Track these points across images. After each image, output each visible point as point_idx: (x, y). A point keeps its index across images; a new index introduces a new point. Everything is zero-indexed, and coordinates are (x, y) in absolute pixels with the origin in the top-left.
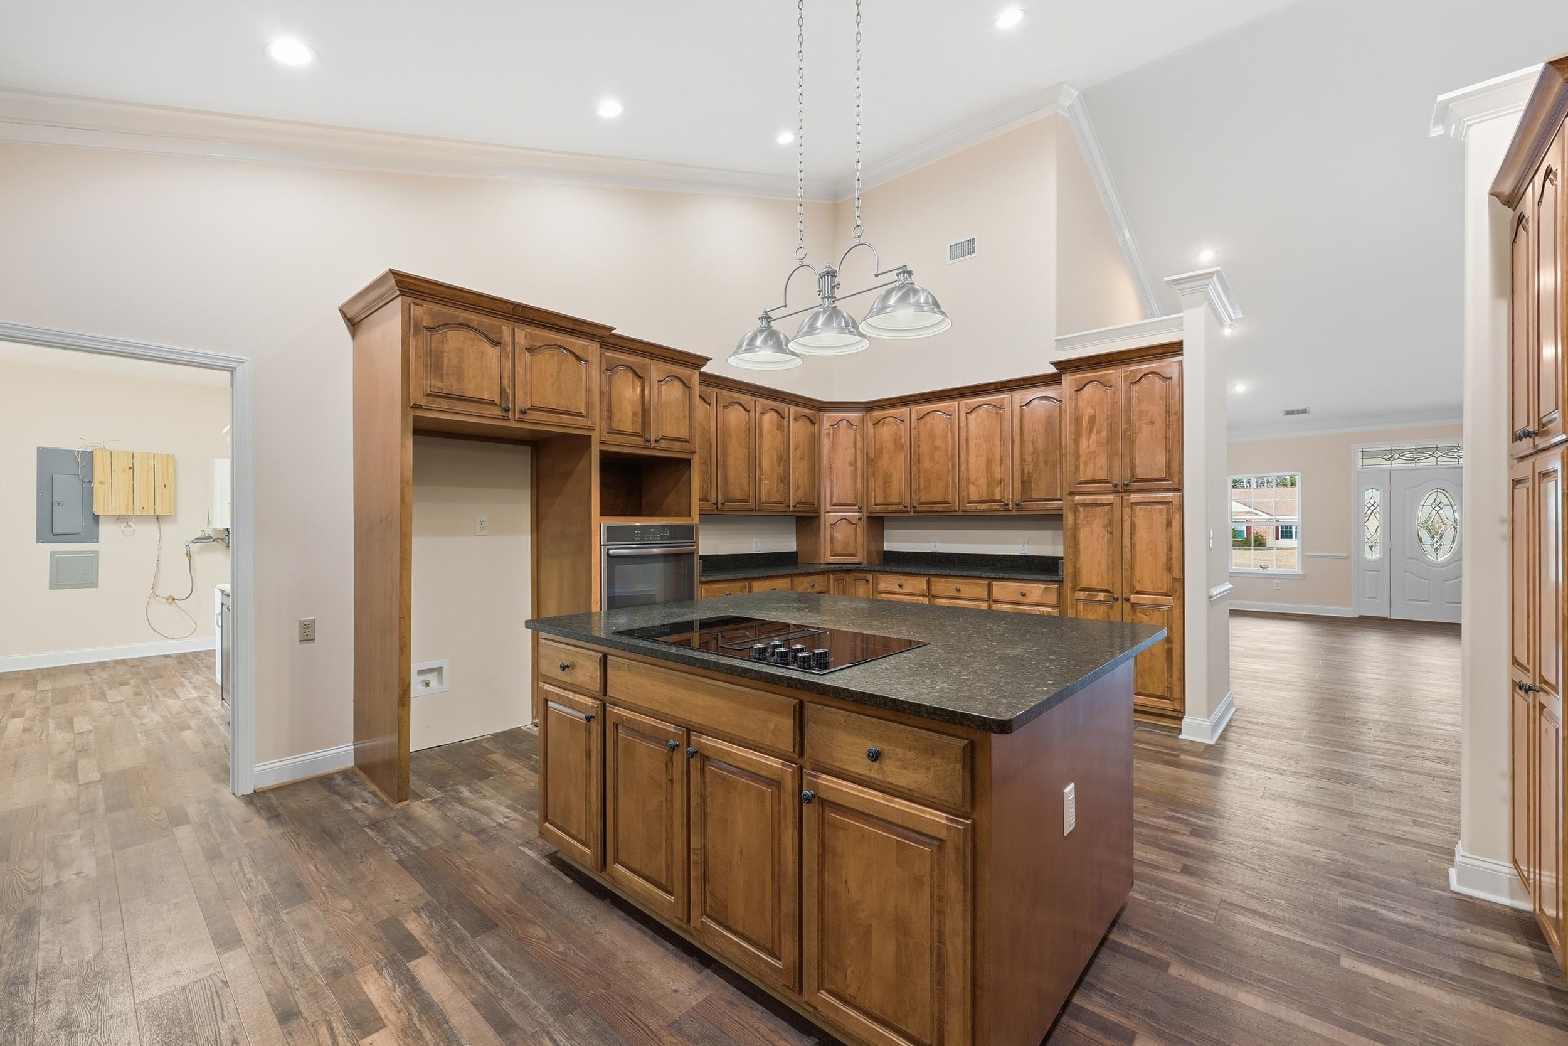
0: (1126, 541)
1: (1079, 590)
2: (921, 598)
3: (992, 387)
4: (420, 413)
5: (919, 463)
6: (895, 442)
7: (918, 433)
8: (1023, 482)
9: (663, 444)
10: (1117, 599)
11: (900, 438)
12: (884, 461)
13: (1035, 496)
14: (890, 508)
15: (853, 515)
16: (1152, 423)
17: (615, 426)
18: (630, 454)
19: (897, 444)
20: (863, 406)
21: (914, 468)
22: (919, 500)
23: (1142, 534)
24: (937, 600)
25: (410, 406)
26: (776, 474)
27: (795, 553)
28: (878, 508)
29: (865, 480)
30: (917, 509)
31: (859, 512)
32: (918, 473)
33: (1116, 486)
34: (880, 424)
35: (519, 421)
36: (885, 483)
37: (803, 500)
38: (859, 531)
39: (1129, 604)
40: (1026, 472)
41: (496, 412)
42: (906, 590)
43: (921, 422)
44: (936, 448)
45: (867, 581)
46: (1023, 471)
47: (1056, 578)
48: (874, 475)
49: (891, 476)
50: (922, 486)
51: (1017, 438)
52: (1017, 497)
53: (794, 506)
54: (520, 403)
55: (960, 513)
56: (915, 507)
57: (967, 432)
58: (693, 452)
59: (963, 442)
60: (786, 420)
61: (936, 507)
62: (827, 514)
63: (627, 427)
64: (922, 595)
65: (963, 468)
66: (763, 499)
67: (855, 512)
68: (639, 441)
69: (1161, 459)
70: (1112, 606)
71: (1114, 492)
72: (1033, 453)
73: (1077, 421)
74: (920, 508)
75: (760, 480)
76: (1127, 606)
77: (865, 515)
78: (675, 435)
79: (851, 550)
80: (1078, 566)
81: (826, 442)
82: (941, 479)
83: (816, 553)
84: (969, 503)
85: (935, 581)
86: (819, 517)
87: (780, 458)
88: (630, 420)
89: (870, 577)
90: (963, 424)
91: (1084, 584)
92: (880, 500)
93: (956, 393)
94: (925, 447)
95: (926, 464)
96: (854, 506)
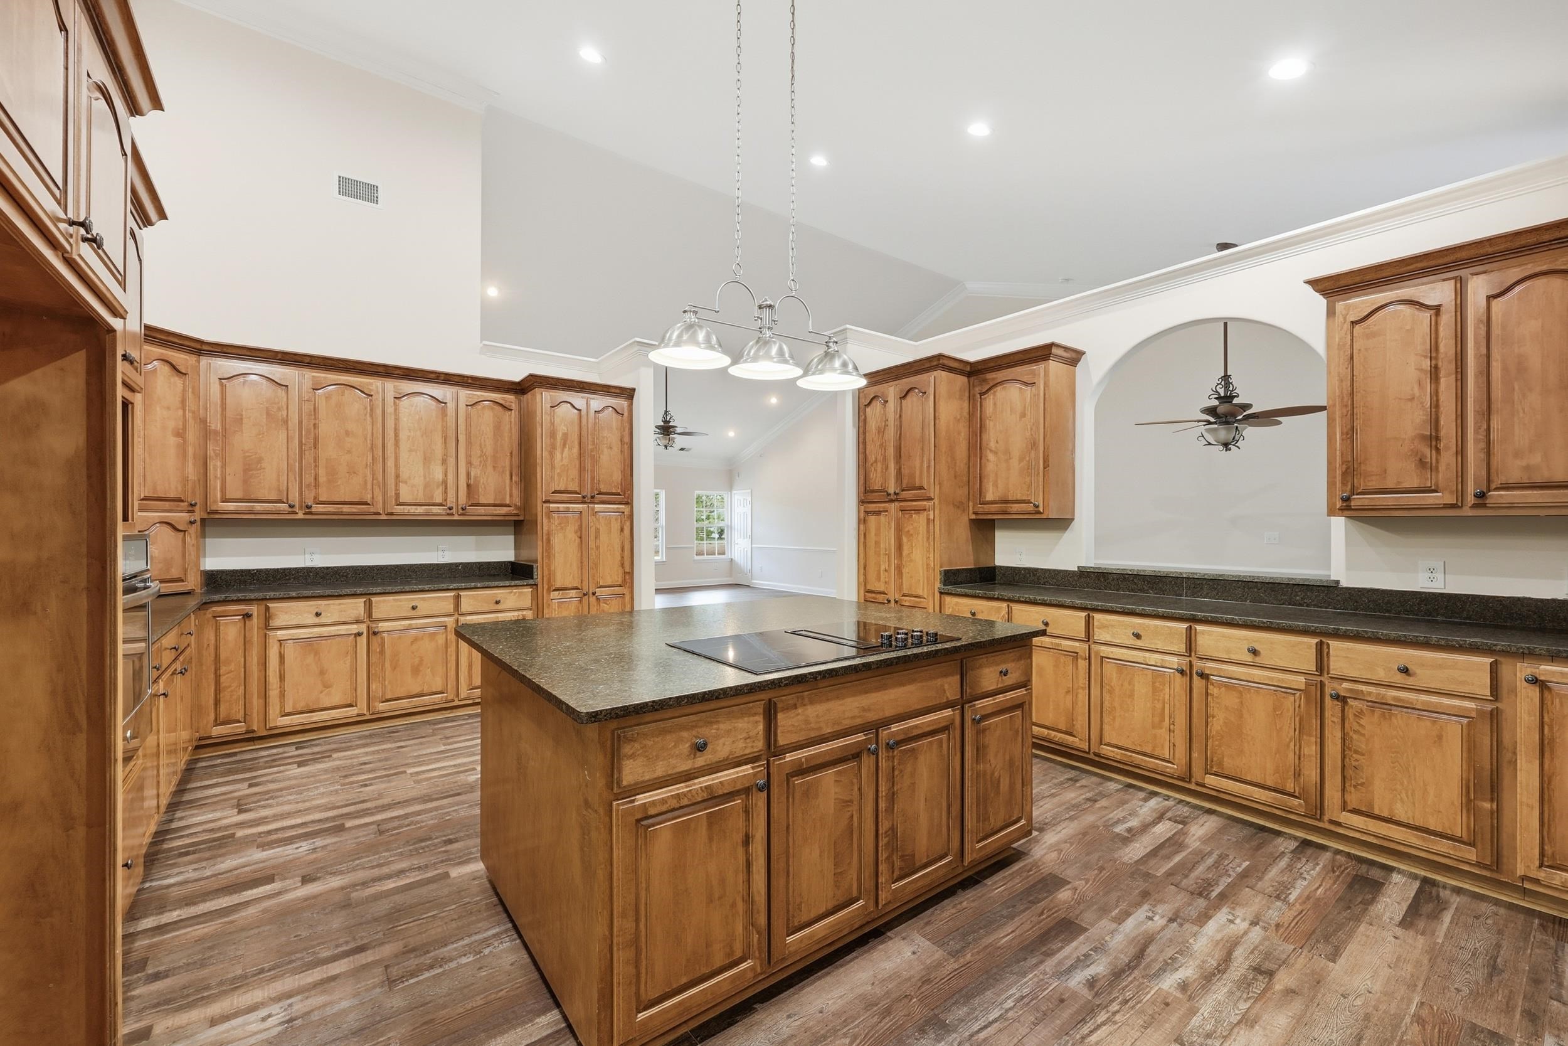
0: (592, 544)
1: (554, 590)
2: (355, 626)
3: (433, 376)
5: (315, 448)
6: (268, 414)
7: (315, 409)
8: (468, 486)
10: (585, 595)
11: (279, 410)
12: (244, 440)
13: (482, 501)
14: (258, 507)
15: (180, 517)
16: (611, 448)
19: (272, 416)
21: (309, 456)
22: (315, 498)
23: (603, 537)
24: (380, 625)
28: (231, 506)
29: (204, 464)
30: (313, 510)
31: (189, 512)
32: (315, 462)
33: (584, 497)
34: (233, 379)
36: (246, 471)
38: (191, 542)
39: (594, 597)
40: (473, 474)
42: (328, 619)
43: (320, 394)
44: (347, 433)
45: (246, 616)
46: (468, 475)
47: (531, 582)
48: (220, 455)
49: (260, 460)
50: (322, 479)
51: (462, 438)
52: (463, 499)
55: (385, 517)
56: (309, 507)
57: (397, 420)
59: (390, 433)
61: (346, 509)
64: (357, 622)
65: (390, 463)
67: (181, 511)
69: (617, 476)
70: (581, 601)
71: (583, 503)
72: (480, 457)
73: (553, 434)
76: (593, 599)
77: (201, 516)
79: (175, 573)
80: (552, 568)
82: (355, 473)
84: (398, 505)
85: (377, 602)
89: (254, 609)
90: (390, 409)
91: (558, 585)
92: (233, 494)
93: (380, 369)
95: (329, 451)
96: (182, 501)
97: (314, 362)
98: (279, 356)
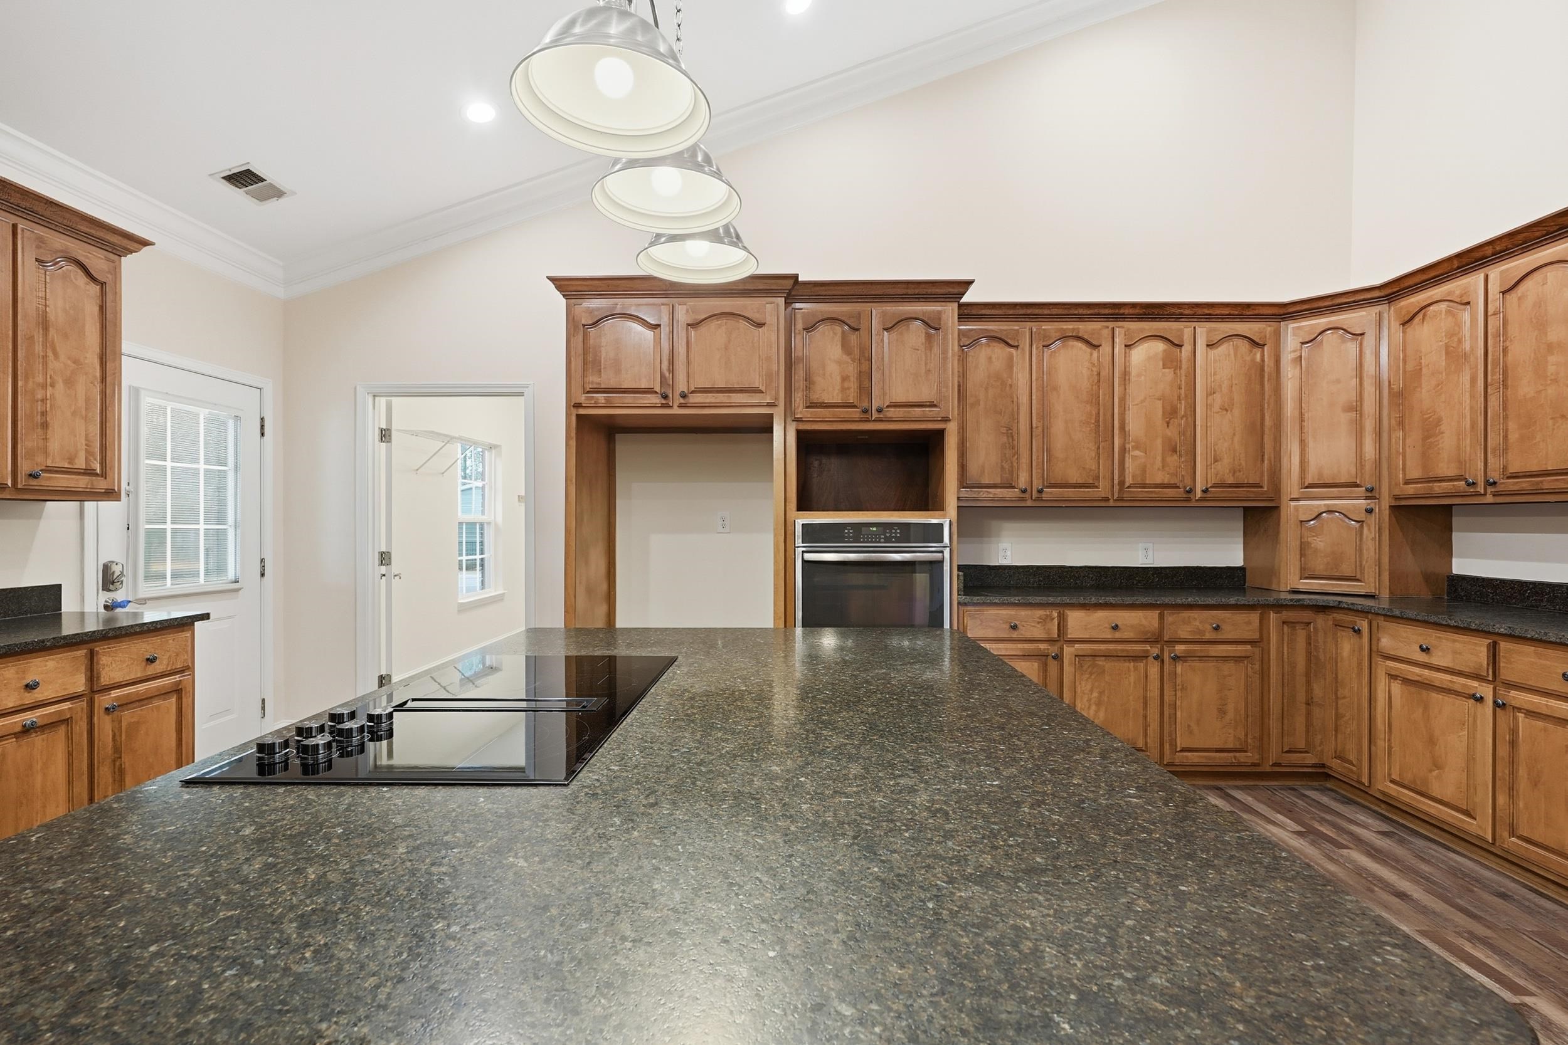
2: (1475, 684)
4: (582, 411)
5: (1505, 386)
6: (1447, 353)
7: (1505, 322)
9: (892, 413)
11: (1460, 341)
12: (1424, 394)
14: (1438, 487)
15: (1355, 504)
17: (815, 397)
18: (842, 431)
19: (1454, 354)
20: (1376, 294)
21: (1493, 402)
22: (1505, 468)
24: (1513, 693)
25: (573, 405)
26: (1159, 441)
27: (1242, 569)
28: (1410, 489)
29: (1383, 437)
30: (1499, 488)
31: (1367, 498)
32: (1505, 409)
34: (1417, 320)
35: (681, 406)
36: (1425, 438)
37: (1231, 480)
38: (1369, 533)
41: (656, 400)
42: (1436, 659)
43: (1512, 297)
44: (1553, 348)
45: (1358, 632)
48: (1401, 423)
49: (1439, 421)
50: (1513, 437)
53: (1205, 491)
54: (681, 386)
56: (1495, 484)
58: (946, 420)
60: (1187, 349)
61: (1548, 483)
62: (1293, 503)
63: (834, 396)
66: (1129, 481)
67: (1360, 498)
68: (855, 413)
74: (1512, 485)
75: (1123, 450)
77: (1386, 502)
78: (912, 398)
79: (1347, 569)
81: (1290, 375)
83: (1272, 572)
86: (1277, 508)
87: (1171, 414)
88: (838, 387)
89: (1364, 625)
92: (1415, 473)
94: (1521, 349)
95: (1525, 387)
96: (1358, 486)
97: (1498, 248)
98: (1456, 264)
